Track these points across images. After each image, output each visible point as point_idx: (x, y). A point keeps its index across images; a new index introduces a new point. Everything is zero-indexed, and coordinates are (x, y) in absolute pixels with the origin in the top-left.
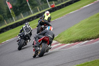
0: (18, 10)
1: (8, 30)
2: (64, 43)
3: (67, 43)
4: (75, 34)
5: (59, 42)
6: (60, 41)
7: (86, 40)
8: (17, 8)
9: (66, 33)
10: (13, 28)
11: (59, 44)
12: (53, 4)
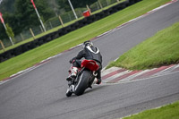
0: (19, 24)
1: (9, 58)
2: (137, 68)
3: (143, 69)
4: (156, 53)
5: (126, 69)
6: (128, 66)
8: (16, 21)
9: (134, 52)
10: (16, 55)
11: (127, 72)
12: (87, 9)
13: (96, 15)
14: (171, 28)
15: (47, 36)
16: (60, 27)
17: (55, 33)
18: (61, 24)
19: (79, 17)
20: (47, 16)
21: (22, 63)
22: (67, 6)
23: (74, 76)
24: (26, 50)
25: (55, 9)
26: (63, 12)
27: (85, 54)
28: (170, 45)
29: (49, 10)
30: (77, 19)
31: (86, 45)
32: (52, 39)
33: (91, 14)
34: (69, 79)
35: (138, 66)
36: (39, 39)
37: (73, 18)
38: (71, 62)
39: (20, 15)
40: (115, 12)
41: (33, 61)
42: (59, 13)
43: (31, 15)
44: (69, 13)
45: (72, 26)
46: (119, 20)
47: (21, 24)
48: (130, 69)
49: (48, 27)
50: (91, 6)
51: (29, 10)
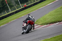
0: (1, 9)
4: (49, 19)
7: (57, 22)
9: (41, 19)
12: (25, 4)
13: (28, 6)
14: (54, 11)
15: (11, 13)
16: (16, 10)
17: (14, 12)
18: (16, 9)
19: (22, 7)
20: (11, 6)
21: (2, 23)
22: (18, 3)
23: (25, 27)
24: (4, 18)
25: (14, 4)
26: (17, 5)
27: (29, 19)
28: (54, 17)
29: (12, 4)
30: (22, 8)
31: (29, 16)
32: (13, 15)
33: (27, 6)
34: (23, 28)
35: (43, 24)
36: (8, 14)
37: (20, 7)
38: (23, 22)
39: (2, 6)
40: (35, 5)
41: (6, 22)
42: (15, 5)
43: (6, 6)
44: (19, 5)
45: (20, 10)
46: (36, 8)
47: (2, 9)
48: (40, 25)
49: (12, 10)
50: (27, 3)
51: (5, 4)
